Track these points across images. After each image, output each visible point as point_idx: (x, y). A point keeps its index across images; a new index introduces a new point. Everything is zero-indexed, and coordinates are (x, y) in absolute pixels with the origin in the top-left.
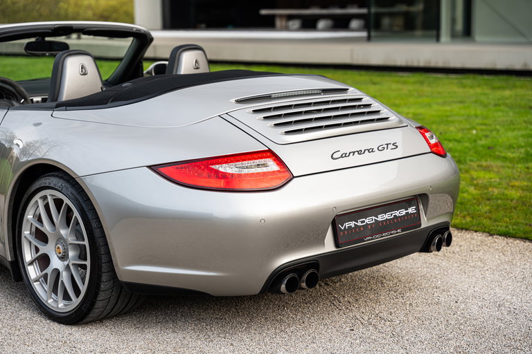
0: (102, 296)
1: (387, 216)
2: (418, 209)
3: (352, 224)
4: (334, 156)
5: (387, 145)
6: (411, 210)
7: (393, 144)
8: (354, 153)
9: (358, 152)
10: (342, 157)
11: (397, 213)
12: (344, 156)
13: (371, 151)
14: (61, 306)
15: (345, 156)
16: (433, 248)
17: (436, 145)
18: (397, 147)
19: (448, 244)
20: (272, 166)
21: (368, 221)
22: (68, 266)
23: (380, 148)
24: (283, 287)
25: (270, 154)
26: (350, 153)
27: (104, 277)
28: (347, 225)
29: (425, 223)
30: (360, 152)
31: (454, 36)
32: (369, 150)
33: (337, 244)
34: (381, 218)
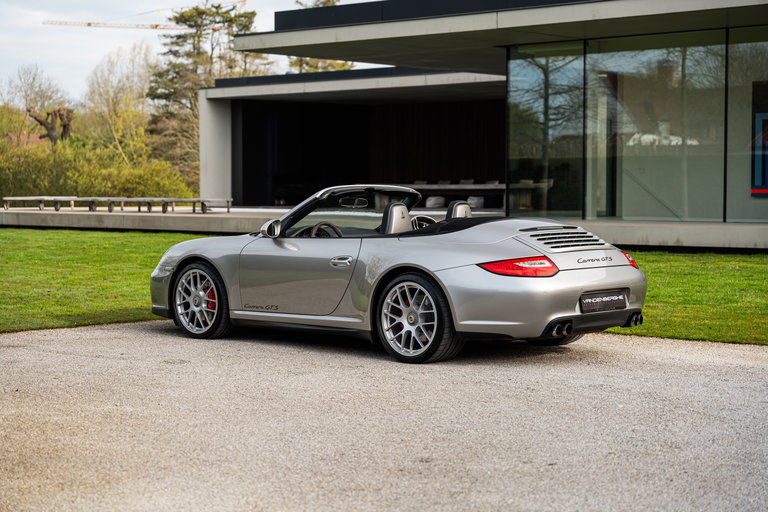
0: (443, 342)
1: (607, 299)
2: (624, 297)
3: (590, 300)
4: (579, 261)
5: (606, 258)
6: (621, 297)
7: (609, 258)
8: (589, 260)
9: (592, 260)
11: (613, 298)
12: (584, 261)
13: (598, 260)
14: (412, 353)
16: (632, 324)
17: (632, 261)
18: (612, 260)
19: (641, 323)
20: (547, 264)
21: (598, 300)
22: (419, 328)
23: (603, 260)
24: (554, 332)
25: (545, 258)
26: (587, 260)
27: (446, 330)
28: (587, 300)
29: (629, 306)
31: (599, 215)
33: (582, 311)
34: (605, 299)
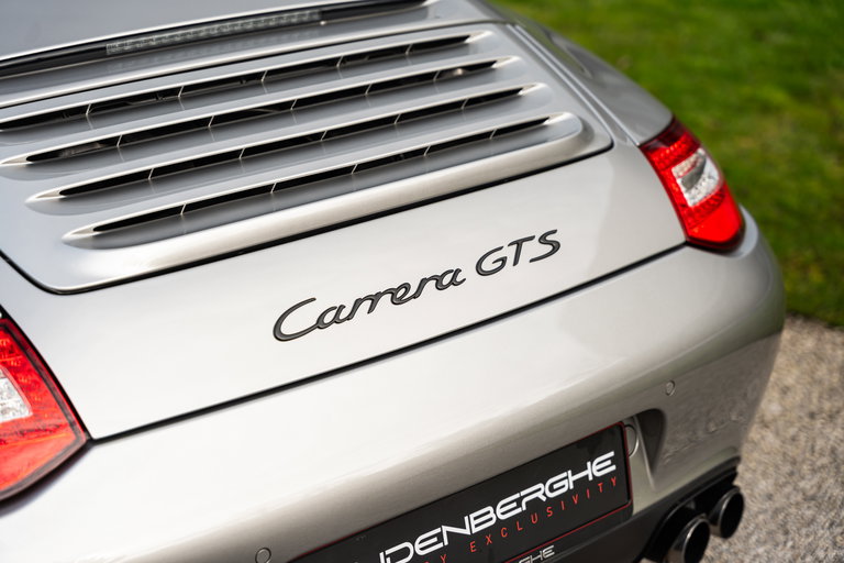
1: (505, 510)
2: (622, 461)
4: (286, 329)
5: (519, 244)
6: (598, 468)
7: (543, 240)
8: (374, 299)
9: (392, 292)
10: (320, 324)
12: (334, 317)
13: (447, 280)
15: (336, 320)
18: (556, 246)
19: (728, 530)
23: (487, 265)
26: (358, 303)
29: (646, 495)
30: (399, 295)
32: (438, 279)
